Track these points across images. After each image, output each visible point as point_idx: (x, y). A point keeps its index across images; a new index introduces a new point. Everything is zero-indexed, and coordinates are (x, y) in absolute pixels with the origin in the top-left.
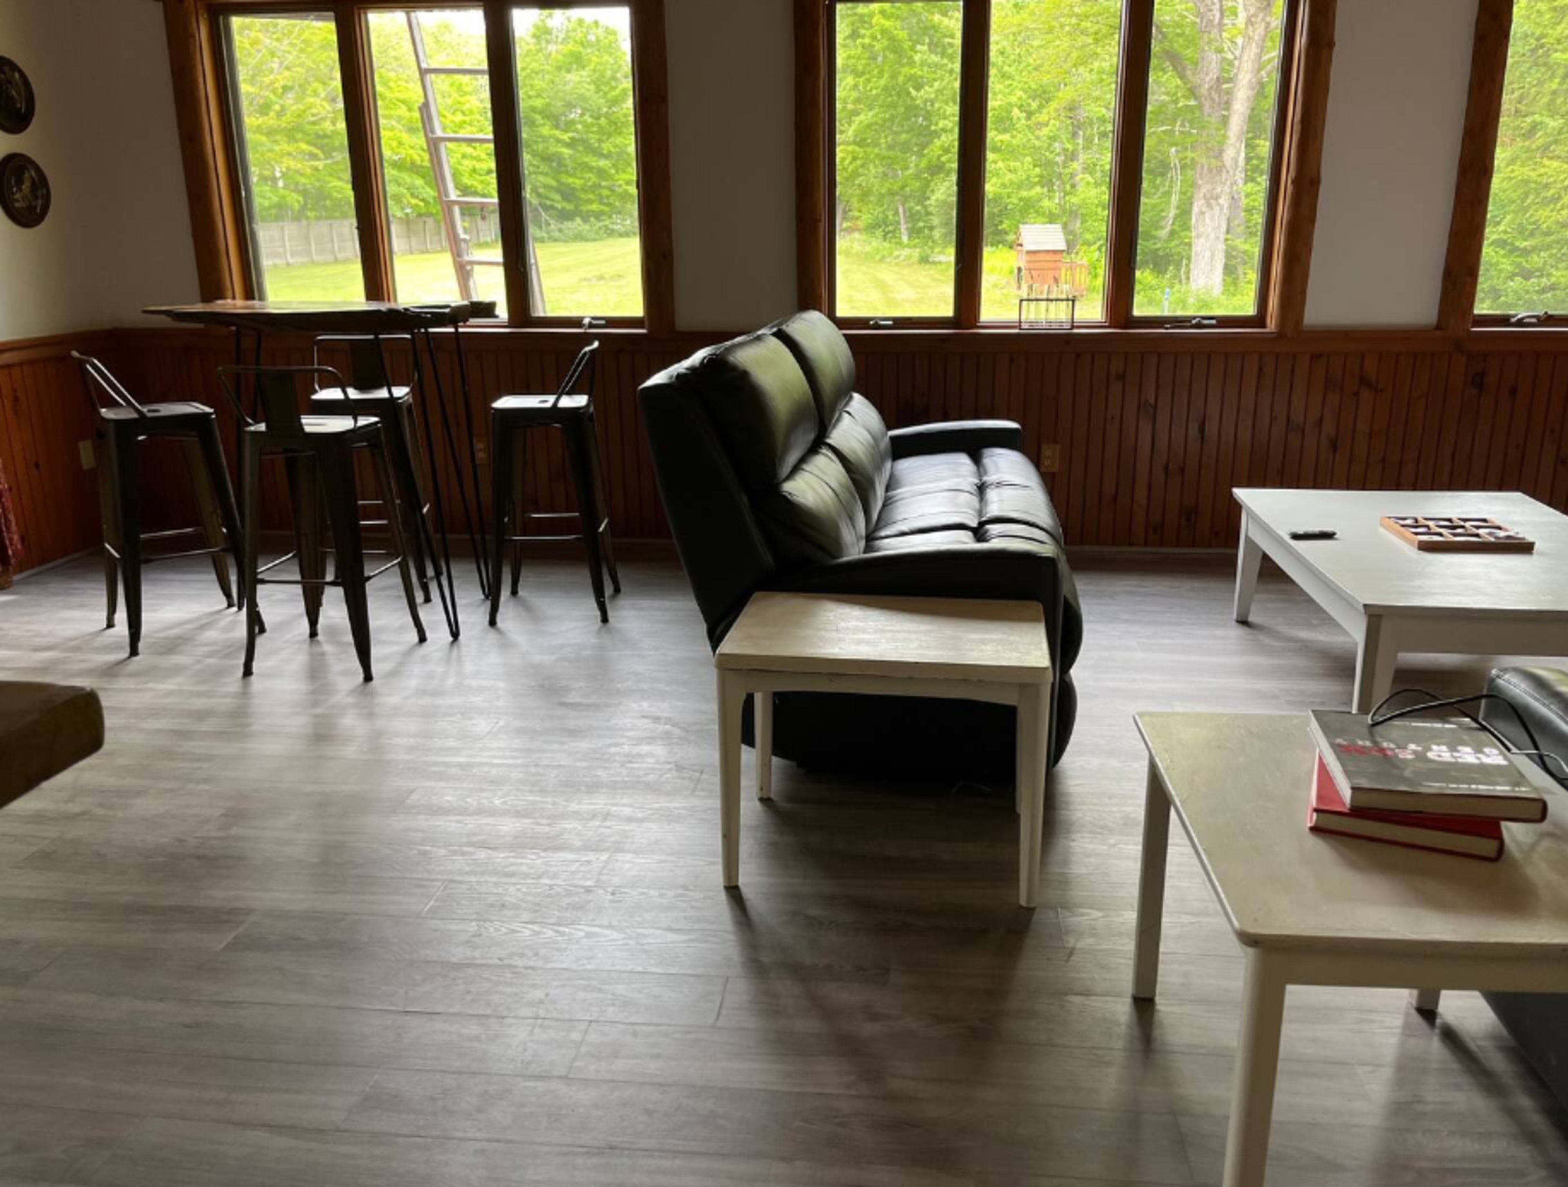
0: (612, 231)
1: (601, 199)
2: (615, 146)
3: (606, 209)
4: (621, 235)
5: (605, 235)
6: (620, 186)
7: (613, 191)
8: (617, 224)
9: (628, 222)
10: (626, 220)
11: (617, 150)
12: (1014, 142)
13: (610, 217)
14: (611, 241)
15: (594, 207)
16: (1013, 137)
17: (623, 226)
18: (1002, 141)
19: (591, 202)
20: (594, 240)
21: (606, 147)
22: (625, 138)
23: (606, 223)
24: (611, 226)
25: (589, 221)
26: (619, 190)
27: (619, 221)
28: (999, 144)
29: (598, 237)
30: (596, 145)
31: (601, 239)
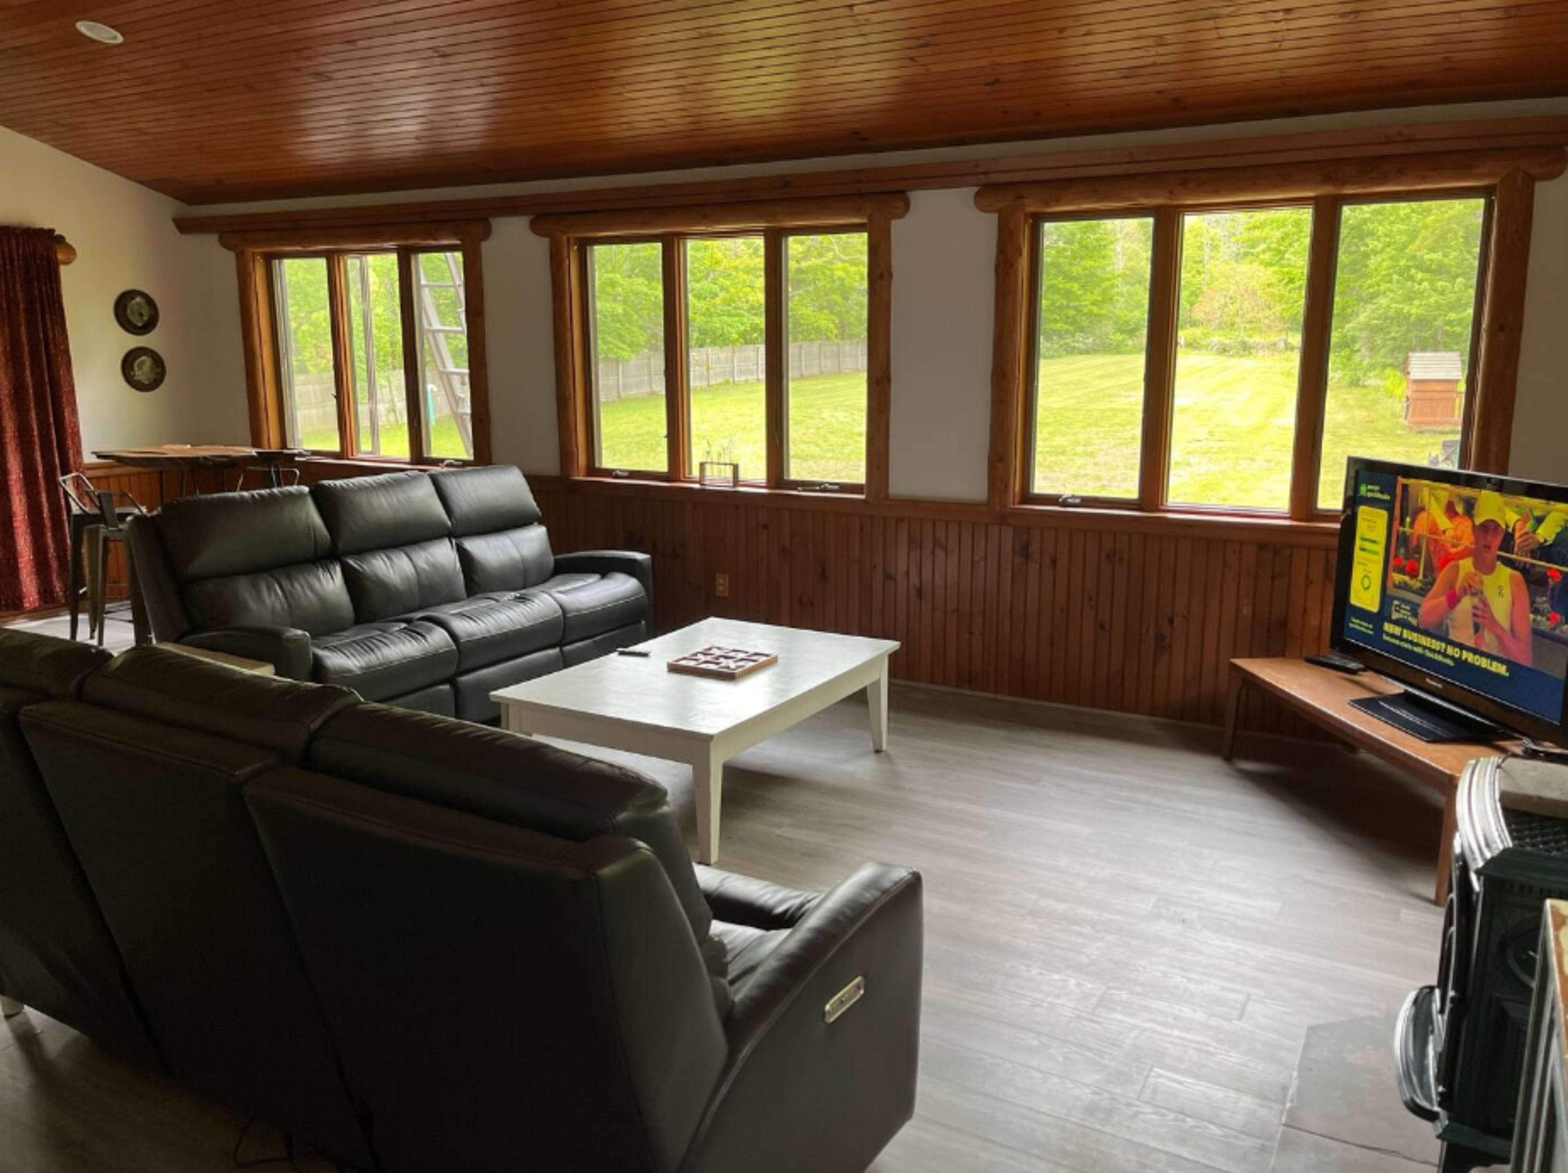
0: (1074, 348)
1: (1067, 320)
2: (1085, 269)
3: (1071, 328)
4: (1081, 352)
5: (1064, 353)
6: (1086, 306)
7: (1080, 311)
8: (1078, 342)
9: (1091, 340)
10: (1088, 338)
11: (1087, 272)
12: (1446, 260)
13: (1073, 336)
14: (1070, 359)
15: (1059, 326)
16: (1446, 255)
17: (1085, 344)
18: (1432, 261)
19: (1055, 321)
20: (1053, 357)
21: (1076, 270)
22: (1095, 261)
23: (1069, 341)
24: (1073, 344)
25: (1051, 339)
26: (1085, 310)
27: (1081, 339)
28: (1429, 263)
29: (1055, 354)
30: (1067, 268)
31: (1060, 357)
